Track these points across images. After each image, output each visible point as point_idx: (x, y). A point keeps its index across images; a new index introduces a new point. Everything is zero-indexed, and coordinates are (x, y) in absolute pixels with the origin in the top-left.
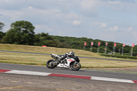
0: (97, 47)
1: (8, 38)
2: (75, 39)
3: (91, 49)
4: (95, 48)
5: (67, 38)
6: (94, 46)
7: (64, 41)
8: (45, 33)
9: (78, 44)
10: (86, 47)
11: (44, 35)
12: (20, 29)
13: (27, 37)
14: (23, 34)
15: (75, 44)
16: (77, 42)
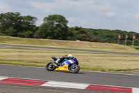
0: (132, 39)
1: (41, 33)
2: (109, 31)
3: (126, 41)
4: (130, 41)
5: (100, 30)
6: (128, 39)
7: (97, 33)
8: (79, 27)
9: (112, 37)
10: (120, 40)
11: (77, 29)
12: (53, 23)
13: (60, 32)
14: (56, 28)
15: (109, 36)
16: (110, 34)
